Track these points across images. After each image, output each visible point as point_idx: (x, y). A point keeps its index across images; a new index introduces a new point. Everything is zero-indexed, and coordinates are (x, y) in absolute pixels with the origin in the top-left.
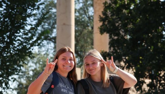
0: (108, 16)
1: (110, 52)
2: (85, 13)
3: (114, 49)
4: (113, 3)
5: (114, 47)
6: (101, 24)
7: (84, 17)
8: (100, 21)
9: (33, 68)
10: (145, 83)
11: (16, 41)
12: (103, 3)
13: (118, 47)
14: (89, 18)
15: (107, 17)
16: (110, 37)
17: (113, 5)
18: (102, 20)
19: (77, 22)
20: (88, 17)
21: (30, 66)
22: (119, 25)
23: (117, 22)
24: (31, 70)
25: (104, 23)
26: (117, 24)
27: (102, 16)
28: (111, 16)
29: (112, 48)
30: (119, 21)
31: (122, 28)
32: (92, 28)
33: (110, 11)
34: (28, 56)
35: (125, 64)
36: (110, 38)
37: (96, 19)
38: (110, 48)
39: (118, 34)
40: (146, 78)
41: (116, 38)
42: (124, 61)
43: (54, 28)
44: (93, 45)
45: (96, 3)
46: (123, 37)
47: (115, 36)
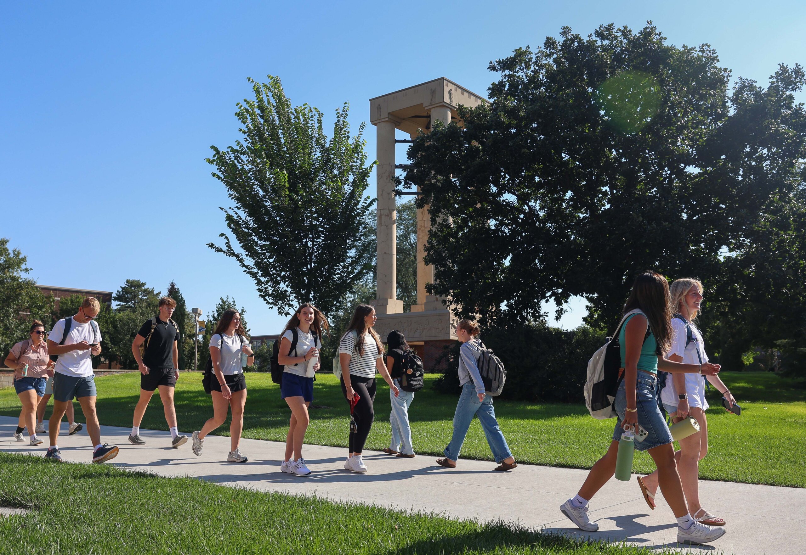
0: (434, 245)
1: (436, 284)
2: (406, 239)
3: (441, 281)
4: (439, 231)
5: (440, 279)
6: (426, 254)
7: (406, 244)
8: (425, 250)
9: (351, 299)
10: (476, 319)
11: (335, 275)
12: (428, 231)
13: (445, 279)
14: (411, 245)
15: (432, 247)
16: (436, 268)
17: (439, 233)
18: (427, 249)
19: (400, 251)
20: (409, 245)
21: (348, 297)
22: (445, 255)
23: (444, 252)
24: (348, 302)
25: (429, 253)
26: (444, 254)
27: (427, 245)
28: (437, 245)
29: (438, 280)
30: (446, 250)
31: (449, 258)
32: (415, 257)
33: (435, 240)
34: (348, 290)
35: (453, 299)
36: (436, 270)
37: (420, 247)
38: (436, 280)
39: (445, 265)
40: (476, 313)
41: (442, 269)
42: (451, 295)
43: (374, 256)
44: (416, 276)
45: (420, 229)
46: (450, 268)
47: (441, 267)
